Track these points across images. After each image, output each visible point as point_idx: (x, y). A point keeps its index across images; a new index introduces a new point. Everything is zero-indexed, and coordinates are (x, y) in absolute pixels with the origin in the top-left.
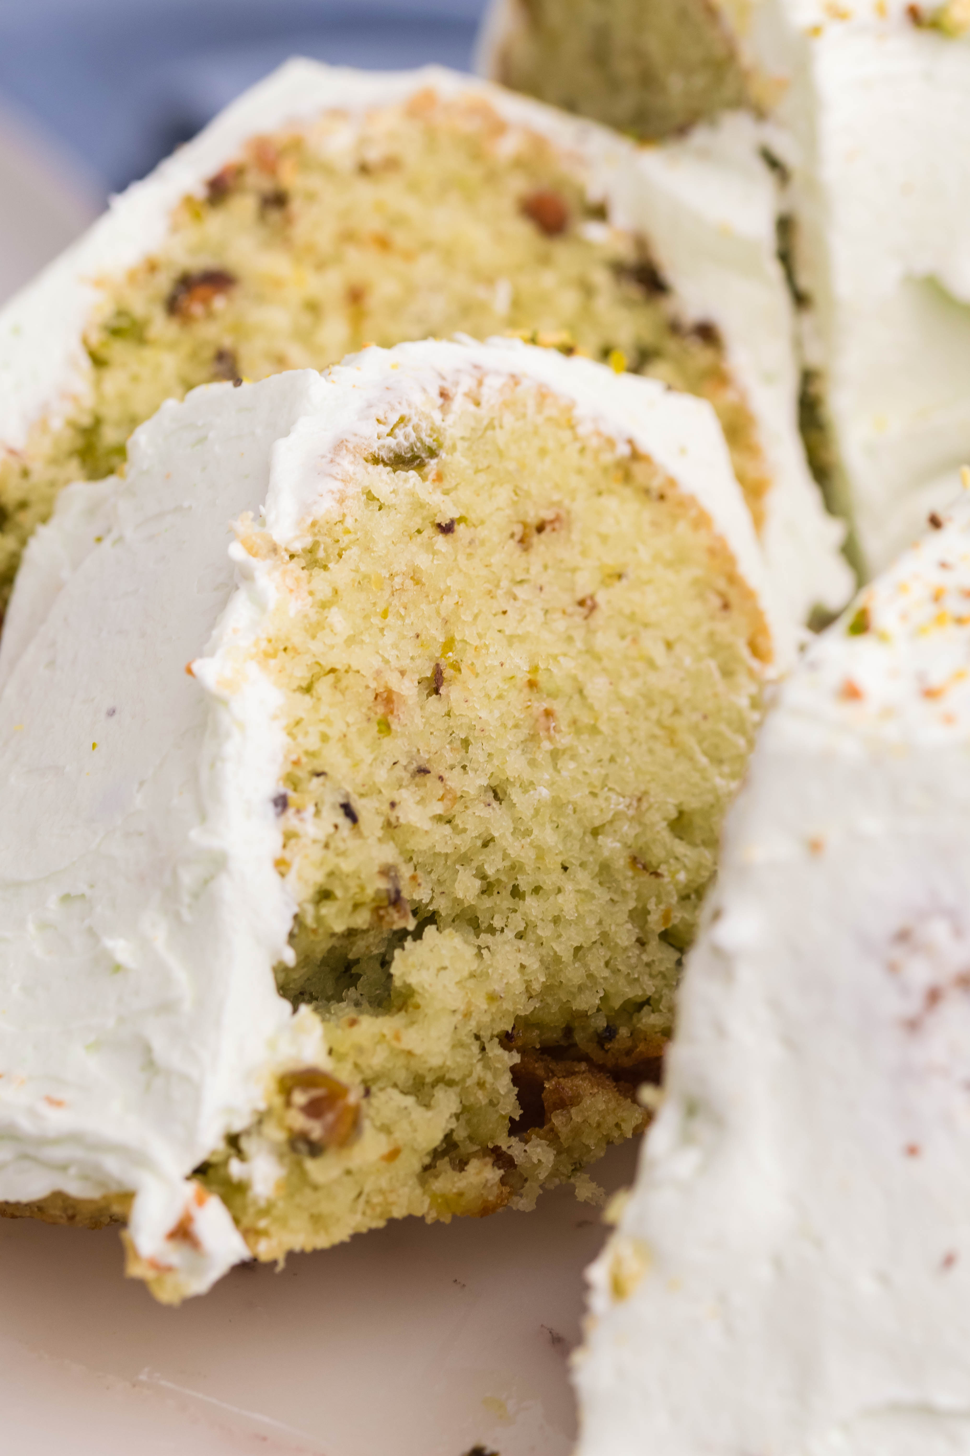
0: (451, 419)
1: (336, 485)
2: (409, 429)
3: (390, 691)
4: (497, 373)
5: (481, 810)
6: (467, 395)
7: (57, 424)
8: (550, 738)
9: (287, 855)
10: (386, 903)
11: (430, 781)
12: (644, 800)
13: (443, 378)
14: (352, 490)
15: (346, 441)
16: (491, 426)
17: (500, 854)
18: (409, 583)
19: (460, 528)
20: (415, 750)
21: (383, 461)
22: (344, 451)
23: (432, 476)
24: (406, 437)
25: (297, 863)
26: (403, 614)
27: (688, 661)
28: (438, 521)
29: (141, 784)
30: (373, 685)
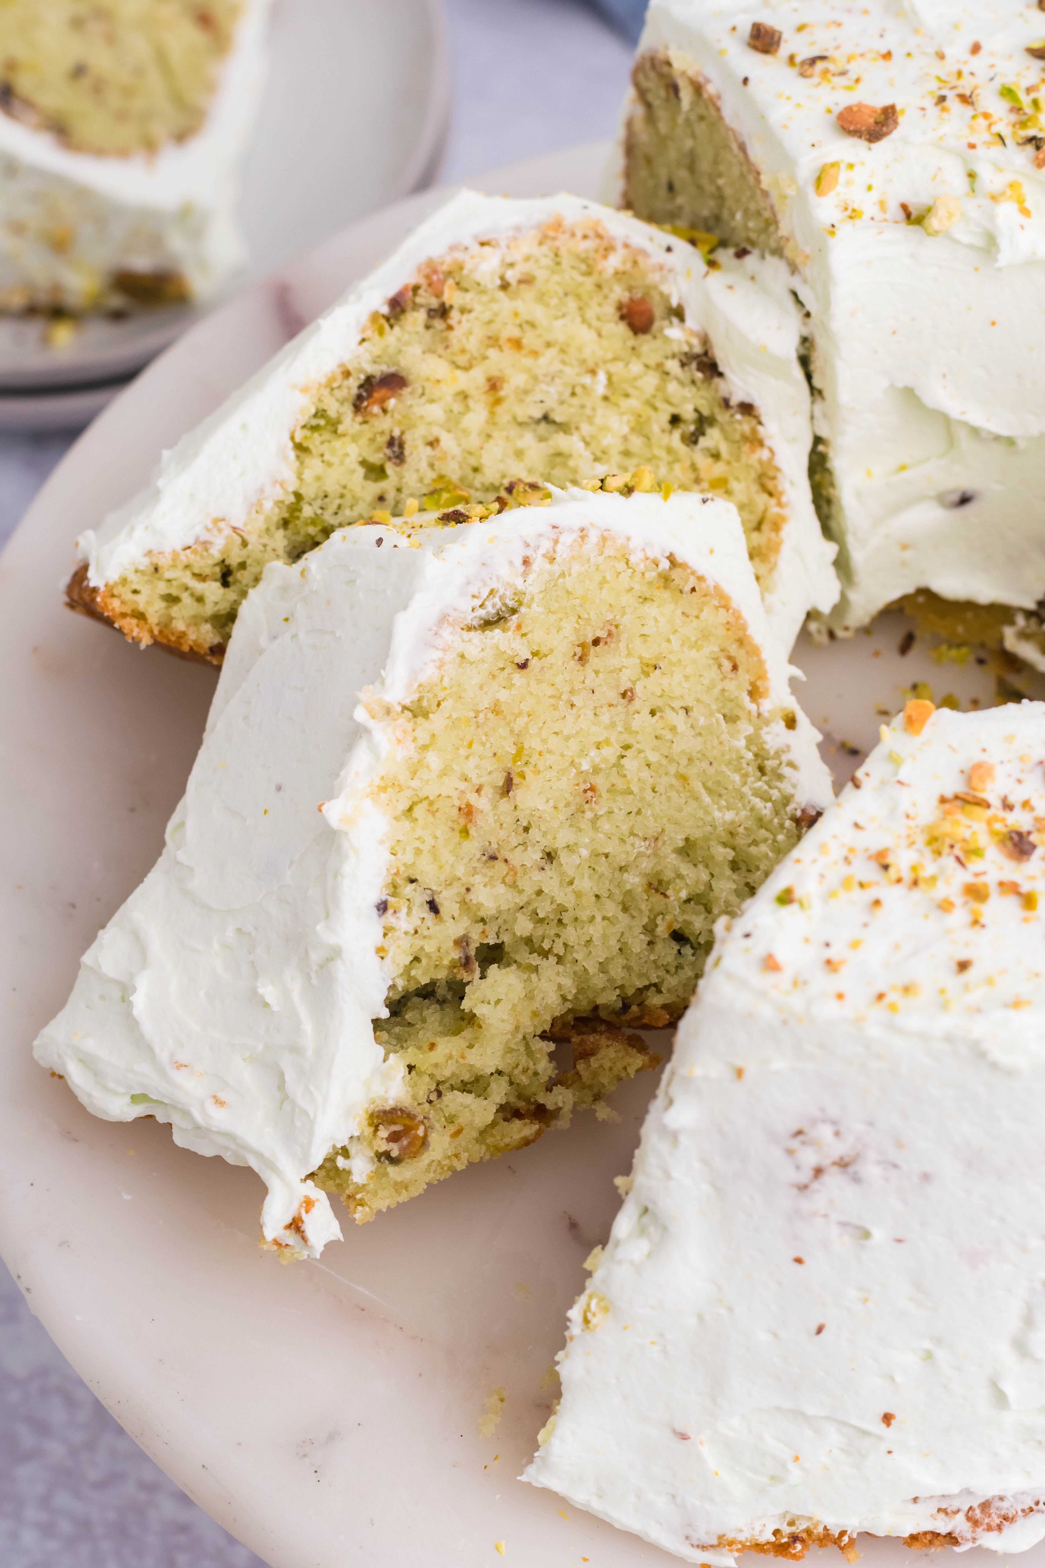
0: (531, 578)
1: (437, 655)
2: (497, 600)
3: (469, 806)
4: (571, 530)
5: (537, 876)
6: (544, 556)
7: (268, 505)
8: (591, 809)
9: (386, 943)
10: (459, 965)
11: (499, 865)
12: (660, 838)
13: (527, 545)
14: (451, 656)
15: (448, 615)
16: (563, 575)
17: (549, 902)
18: (490, 715)
19: (534, 662)
20: (488, 843)
21: (475, 627)
22: (446, 625)
23: (513, 628)
24: (494, 606)
25: (392, 951)
26: (484, 741)
27: (702, 721)
28: (516, 662)
29: (292, 863)
30: (457, 803)
